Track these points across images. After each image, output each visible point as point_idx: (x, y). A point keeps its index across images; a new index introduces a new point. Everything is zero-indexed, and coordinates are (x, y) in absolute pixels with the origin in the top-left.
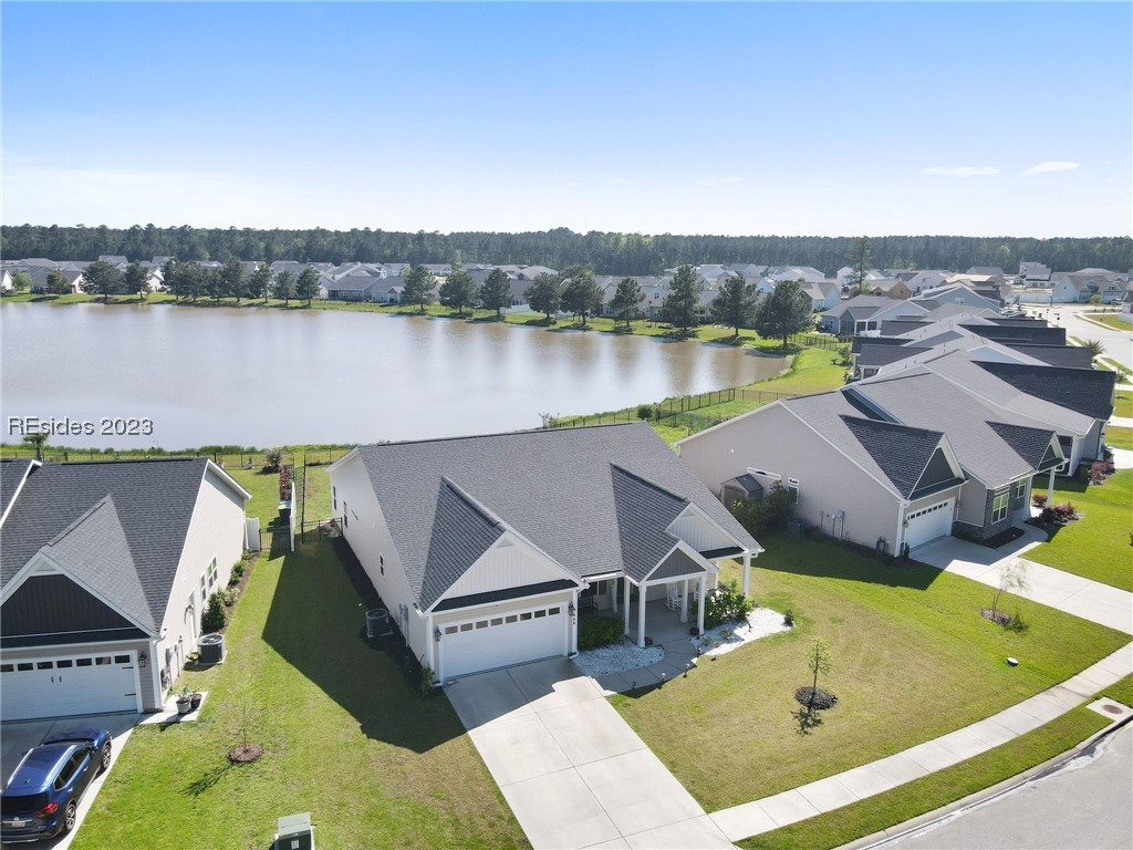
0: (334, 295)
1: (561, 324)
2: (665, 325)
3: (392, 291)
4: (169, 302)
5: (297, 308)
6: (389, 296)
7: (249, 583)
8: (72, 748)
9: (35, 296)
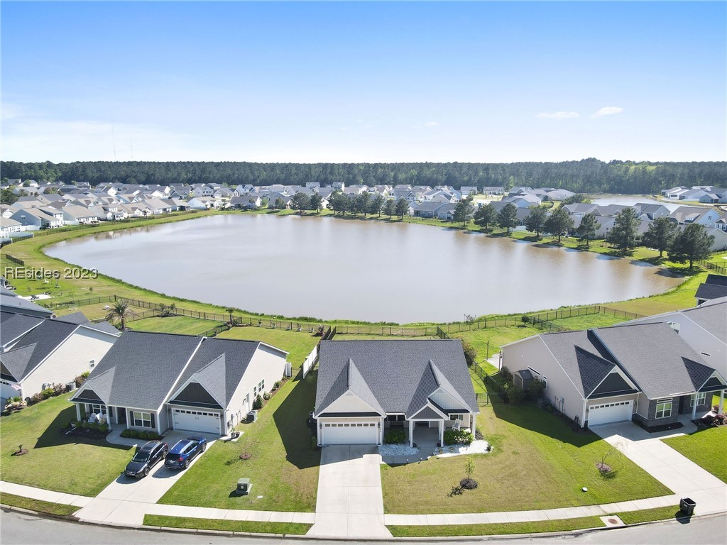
0: (417, 213)
1: (545, 240)
2: (612, 246)
3: (449, 213)
4: (330, 215)
5: (395, 221)
6: (447, 216)
7: (279, 391)
8: (192, 442)
9: (270, 210)
